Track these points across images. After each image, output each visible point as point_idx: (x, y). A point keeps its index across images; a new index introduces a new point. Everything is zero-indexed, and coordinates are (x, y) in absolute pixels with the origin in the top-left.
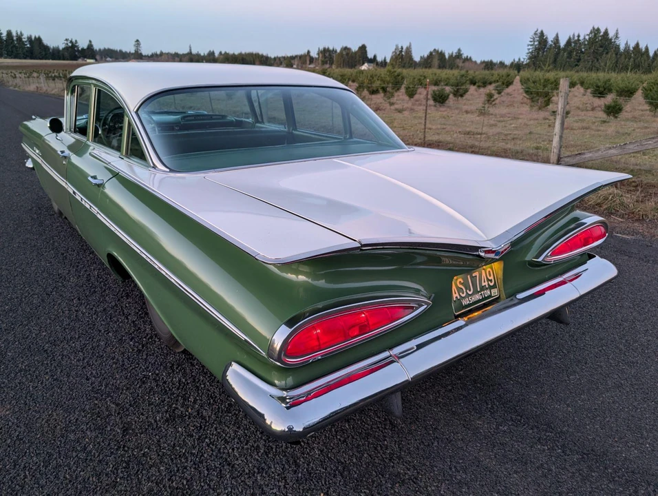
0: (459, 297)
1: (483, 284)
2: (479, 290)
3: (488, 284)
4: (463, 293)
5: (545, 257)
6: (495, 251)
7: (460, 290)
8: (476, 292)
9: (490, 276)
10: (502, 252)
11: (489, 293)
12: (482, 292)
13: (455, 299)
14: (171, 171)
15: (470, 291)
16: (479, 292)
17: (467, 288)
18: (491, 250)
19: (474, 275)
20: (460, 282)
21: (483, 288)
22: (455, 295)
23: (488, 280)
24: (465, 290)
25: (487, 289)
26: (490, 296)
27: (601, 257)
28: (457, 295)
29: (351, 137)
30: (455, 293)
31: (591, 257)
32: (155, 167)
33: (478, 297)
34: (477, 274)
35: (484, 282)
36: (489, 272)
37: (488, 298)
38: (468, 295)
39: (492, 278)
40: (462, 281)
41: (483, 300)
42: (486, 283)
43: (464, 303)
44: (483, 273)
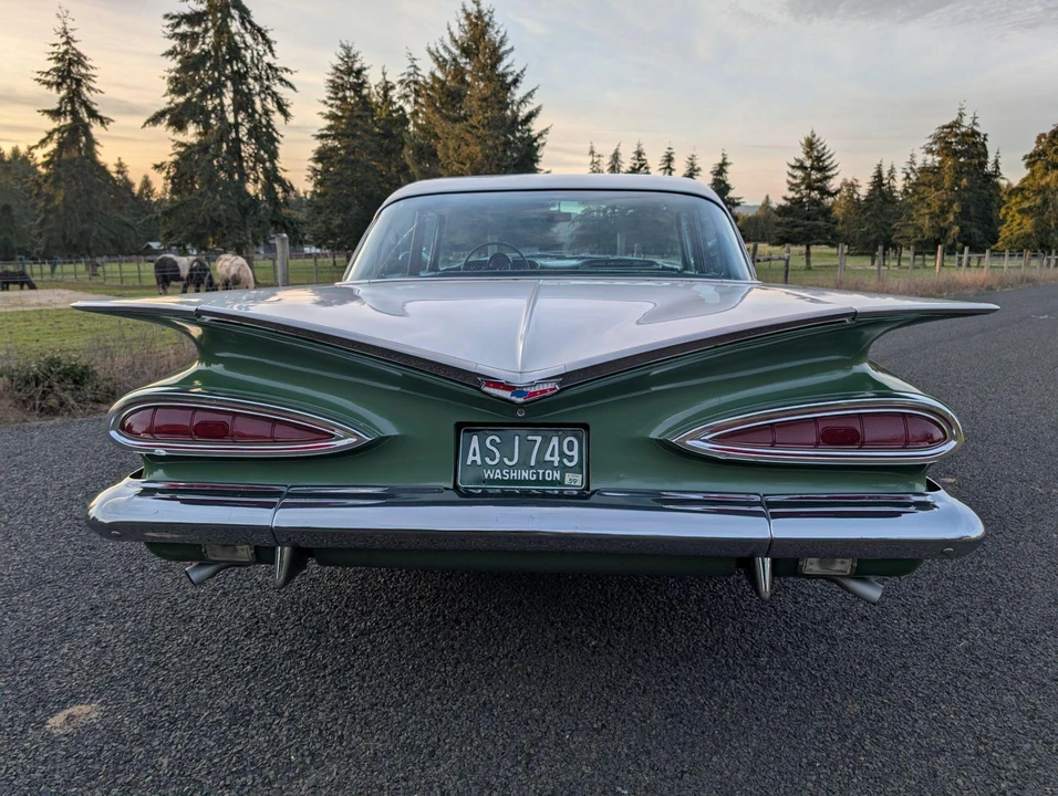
0: (479, 462)
1: (548, 458)
2: (533, 464)
3: (561, 462)
4: (492, 460)
6: (515, 388)
7: (485, 452)
8: (523, 465)
9: (571, 449)
11: (558, 475)
12: (541, 472)
13: (469, 463)
15: (511, 460)
16: (532, 467)
17: (507, 454)
19: (530, 438)
20: (493, 440)
21: (542, 463)
22: (474, 458)
23: (563, 455)
24: (498, 455)
25: (553, 468)
26: (561, 483)
28: (478, 458)
30: (474, 454)
33: (525, 475)
34: (539, 439)
35: (552, 455)
36: (571, 443)
37: (553, 483)
38: (501, 465)
39: (575, 453)
40: (498, 440)
41: (537, 482)
42: (556, 459)
43: (488, 474)
44: (555, 441)
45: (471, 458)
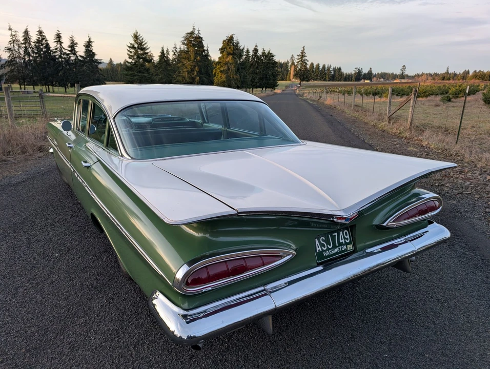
0: (321, 250)
1: (341, 241)
2: (337, 245)
3: (345, 241)
4: (325, 247)
5: (389, 223)
6: (345, 218)
7: (322, 245)
8: (334, 247)
9: (346, 235)
10: (351, 219)
11: (345, 247)
12: (340, 247)
13: (318, 251)
14: (132, 158)
15: (330, 246)
16: (337, 247)
17: (328, 243)
18: (342, 217)
19: (333, 234)
20: (322, 239)
21: (340, 244)
22: (319, 249)
23: (345, 238)
24: (326, 245)
25: (343, 245)
26: (346, 250)
27: (438, 223)
28: (320, 248)
29: (265, 134)
30: (318, 247)
31: (430, 223)
32: (122, 156)
33: (336, 250)
34: (336, 234)
35: (342, 240)
36: (346, 233)
37: (344, 251)
38: (328, 249)
39: (348, 237)
40: (324, 239)
41: (340, 252)
42: (343, 241)
43: (325, 254)
44: (341, 233)
45: (318, 249)
